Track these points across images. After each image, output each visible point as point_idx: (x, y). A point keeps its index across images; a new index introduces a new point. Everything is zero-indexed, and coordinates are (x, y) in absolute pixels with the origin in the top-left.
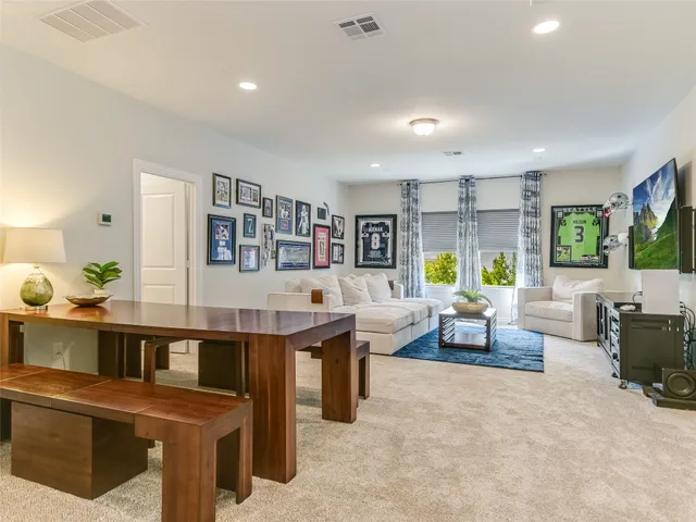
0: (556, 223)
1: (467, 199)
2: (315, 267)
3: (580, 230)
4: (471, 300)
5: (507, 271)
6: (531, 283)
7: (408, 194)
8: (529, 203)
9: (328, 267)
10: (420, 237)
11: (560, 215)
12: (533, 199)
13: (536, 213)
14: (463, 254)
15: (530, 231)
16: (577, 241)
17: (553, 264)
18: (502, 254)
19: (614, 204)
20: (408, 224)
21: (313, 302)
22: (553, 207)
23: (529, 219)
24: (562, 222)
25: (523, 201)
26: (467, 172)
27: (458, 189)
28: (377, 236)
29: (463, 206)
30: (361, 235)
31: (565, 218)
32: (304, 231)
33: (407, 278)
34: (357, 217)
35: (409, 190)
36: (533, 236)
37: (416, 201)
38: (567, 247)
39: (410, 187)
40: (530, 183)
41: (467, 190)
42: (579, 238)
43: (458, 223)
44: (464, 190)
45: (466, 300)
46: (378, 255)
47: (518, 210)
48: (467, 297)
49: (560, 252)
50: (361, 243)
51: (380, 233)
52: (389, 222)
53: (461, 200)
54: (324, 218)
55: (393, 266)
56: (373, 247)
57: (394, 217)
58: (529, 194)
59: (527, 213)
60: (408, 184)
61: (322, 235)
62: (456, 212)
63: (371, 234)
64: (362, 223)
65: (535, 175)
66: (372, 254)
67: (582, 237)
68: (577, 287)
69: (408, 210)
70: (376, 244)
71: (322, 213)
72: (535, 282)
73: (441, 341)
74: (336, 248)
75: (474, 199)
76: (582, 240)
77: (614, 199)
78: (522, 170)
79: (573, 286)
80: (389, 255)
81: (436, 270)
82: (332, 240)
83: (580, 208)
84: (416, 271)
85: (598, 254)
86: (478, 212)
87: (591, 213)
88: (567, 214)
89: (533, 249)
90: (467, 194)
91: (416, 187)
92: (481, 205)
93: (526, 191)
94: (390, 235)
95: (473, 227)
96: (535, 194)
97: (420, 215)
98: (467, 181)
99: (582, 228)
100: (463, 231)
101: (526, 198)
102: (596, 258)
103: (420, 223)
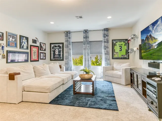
0: (113, 45)
1: (86, 37)
2: (31, 61)
3: (120, 47)
4: (87, 73)
5: (99, 61)
6: (107, 65)
7: (67, 36)
8: (105, 39)
9: (38, 61)
10: (71, 50)
11: (115, 42)
12: (107, 37)
13: (107, 42)
14: (85, 56)
15: (106, 47)
16: (120, 51)
17: (113, 58)
18: (97, 56)
19: (132, 38)
20: (67, 45)
21: (10, 79)
22: (112, 40)
23: (106, 44)
24: (115, 45)
25: (103, 38)
26: (86, 29)
27: (83, 34)
28: (57, 50)
29: (85, 40)
30: (52, 50)
31: (116, 43)
32: (25, 47)
33: (67, 64)
34: (51, 44)
35: (67, 35)
36: (107, 49)
37: (70, 38)
38: (117, 53)
39: (68, 33)
40: (105, 32)
41: (86, 34)
42: (120, 50)
43: (83, 45)
44: (85, 34)
45: (85, 73)
46: (58, 56)
47: (102, 41)
48: (85, 71)
49: (115, 54)
50: (52, 52)
51: (58, 49)
52: (61, 45)
53: (84, 37)
54: (36, 43)
55: (63, 60)
56: (56, 54)
57: (63, 43)
58: (105, 36)
59: (105, 42)
60: (67, 33)
61: (35, 50)
62: (83, 42)
63: (55, 49)
64: (52, 46)
65: (107, 30)
66: (56, 56)
67: (121, 49)
68: (121, 66)
69: (67, 41)
70: (57, 53)
71: (34, 41)
72: (108, 64)
73: (74, 91)
74: (42, 54)
75: (88, 37)
76: (121, 51)
77: (132, 36)
78: (103, 28)
79: (120, 66)
80: (61, 56)
81: (79, 61)
82: (40, 51)
83: (120, 40)
84: (70, 61)
85: (126, 55)
86: (90, 42)
87: (124, 42)
88: (117, 42)
89: (107, 54)
90: (86, 36)
91: (70, 33)
92: (90, 39)
93: (104, 35)
94: (61, 49)
95: (88, 46)
96: (107, 36)
97: (71, 43)
98: (86, 31)
99: (121, 47)
100: (85, 48)
101: (104, 37)
102: (126, 56)
103: (71, 46)
